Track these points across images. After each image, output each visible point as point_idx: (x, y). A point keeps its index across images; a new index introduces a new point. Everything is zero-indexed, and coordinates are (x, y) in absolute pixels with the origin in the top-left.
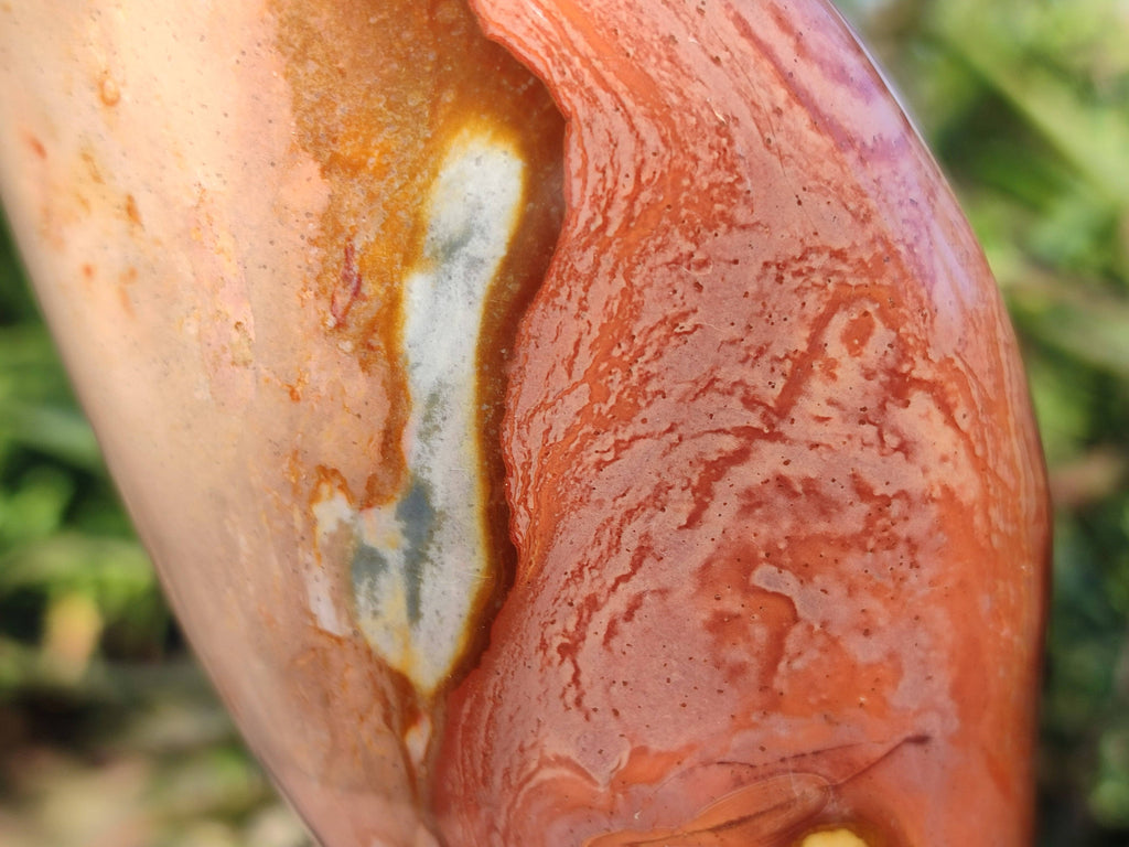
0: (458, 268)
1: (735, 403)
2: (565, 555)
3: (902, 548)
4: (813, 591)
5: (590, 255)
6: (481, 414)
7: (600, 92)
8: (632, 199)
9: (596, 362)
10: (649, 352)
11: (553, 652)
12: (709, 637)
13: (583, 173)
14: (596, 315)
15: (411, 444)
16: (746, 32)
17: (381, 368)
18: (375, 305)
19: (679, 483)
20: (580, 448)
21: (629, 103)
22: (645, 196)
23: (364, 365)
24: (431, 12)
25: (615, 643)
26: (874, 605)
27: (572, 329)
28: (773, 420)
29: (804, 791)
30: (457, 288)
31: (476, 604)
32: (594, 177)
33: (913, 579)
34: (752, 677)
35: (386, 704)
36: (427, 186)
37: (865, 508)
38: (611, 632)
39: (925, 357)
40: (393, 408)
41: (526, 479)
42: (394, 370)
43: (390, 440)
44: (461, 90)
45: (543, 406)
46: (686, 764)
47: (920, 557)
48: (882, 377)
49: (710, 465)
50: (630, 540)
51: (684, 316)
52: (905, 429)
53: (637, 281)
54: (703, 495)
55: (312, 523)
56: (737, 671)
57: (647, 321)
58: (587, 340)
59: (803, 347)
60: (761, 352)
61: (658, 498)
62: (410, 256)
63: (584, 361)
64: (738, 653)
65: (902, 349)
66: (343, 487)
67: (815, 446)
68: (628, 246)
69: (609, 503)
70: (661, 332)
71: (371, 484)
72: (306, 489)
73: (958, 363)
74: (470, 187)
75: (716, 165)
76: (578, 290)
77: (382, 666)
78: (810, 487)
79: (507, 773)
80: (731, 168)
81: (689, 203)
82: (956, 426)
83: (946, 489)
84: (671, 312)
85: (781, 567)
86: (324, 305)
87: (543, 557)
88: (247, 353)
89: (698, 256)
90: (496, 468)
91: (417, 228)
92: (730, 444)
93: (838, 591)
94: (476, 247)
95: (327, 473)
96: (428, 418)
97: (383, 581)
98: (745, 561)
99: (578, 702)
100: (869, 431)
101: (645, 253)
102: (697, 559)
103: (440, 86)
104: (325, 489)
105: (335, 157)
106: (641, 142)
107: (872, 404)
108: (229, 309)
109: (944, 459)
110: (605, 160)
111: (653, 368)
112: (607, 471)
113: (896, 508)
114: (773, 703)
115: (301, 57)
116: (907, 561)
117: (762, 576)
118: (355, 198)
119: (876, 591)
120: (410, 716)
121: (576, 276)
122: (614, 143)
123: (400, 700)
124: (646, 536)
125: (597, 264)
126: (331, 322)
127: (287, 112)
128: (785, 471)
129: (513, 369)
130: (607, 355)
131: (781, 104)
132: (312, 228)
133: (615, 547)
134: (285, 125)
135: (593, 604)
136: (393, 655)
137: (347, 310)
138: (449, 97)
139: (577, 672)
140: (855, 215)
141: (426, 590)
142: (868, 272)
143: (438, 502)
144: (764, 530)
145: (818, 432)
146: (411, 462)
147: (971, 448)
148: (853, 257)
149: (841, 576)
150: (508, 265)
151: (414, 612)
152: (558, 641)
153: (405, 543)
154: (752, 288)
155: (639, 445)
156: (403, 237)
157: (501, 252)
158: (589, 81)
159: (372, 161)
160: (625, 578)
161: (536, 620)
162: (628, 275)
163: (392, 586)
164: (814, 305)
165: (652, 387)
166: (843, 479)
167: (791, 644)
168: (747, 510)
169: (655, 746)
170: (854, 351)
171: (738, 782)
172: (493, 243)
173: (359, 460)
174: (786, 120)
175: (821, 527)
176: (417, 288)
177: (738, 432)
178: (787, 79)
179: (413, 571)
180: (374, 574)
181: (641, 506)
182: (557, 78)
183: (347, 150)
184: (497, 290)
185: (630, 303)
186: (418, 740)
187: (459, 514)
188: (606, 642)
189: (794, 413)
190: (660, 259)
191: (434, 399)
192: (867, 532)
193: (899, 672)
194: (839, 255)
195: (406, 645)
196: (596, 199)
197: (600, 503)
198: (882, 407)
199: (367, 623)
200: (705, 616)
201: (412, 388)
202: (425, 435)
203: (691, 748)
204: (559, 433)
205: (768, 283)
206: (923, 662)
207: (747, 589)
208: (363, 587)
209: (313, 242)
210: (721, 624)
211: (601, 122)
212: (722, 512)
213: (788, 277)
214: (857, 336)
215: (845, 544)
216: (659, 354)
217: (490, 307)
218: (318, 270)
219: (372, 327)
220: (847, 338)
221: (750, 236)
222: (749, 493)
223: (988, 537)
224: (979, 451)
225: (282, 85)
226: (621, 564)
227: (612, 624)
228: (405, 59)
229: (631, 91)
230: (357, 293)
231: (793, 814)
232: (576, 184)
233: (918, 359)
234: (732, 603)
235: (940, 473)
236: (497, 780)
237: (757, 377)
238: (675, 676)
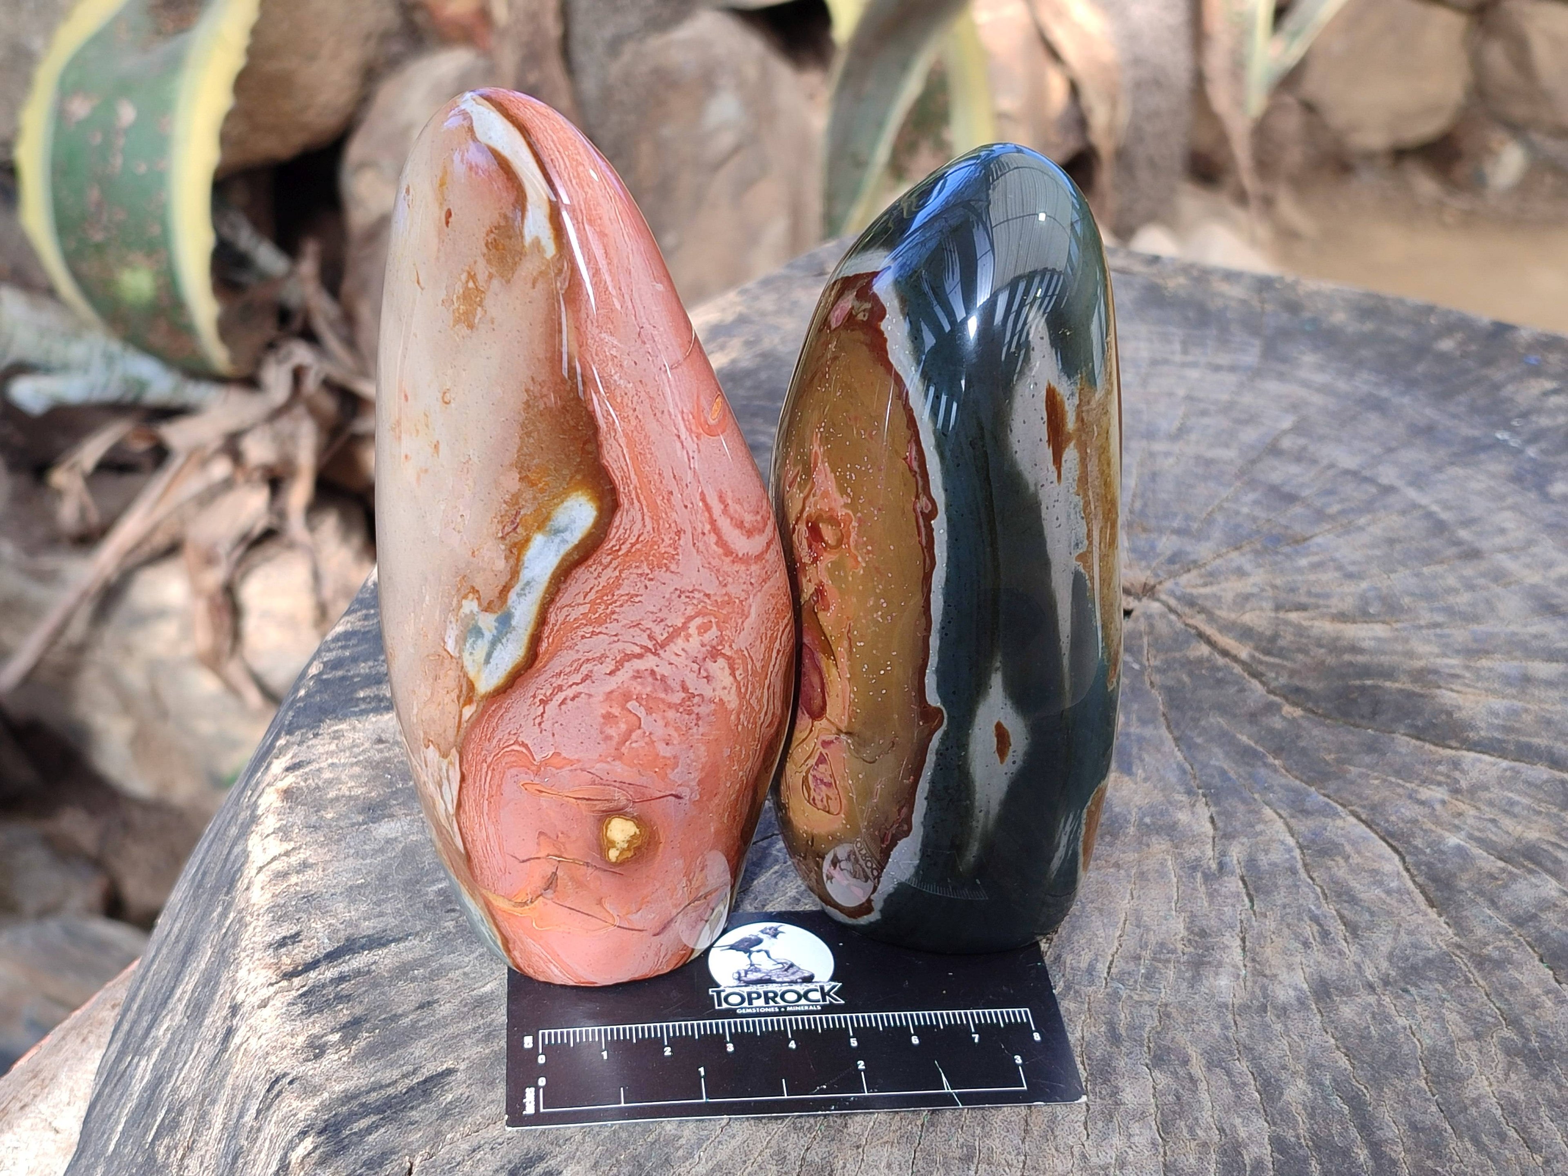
0: (557, 540)
1: (645, 635)
2: (556, 665)
3: (694, 716)
4: (650, 719)
5: (609, 558)
6: (544, 598)
7: (635, 501)
8: (633, 545)
9: (596, 598)
10: (618, 603)
11: (537, 700)
12: (602, 720)
13: (618, 528)
14: (603, 581)
15: (512, 596)
16: (703, 500)
17: (512, 561)
18: (520, 538)
19: (612, 657)
20: (578, 627)
21: (645, 510)
22: (638, 546)
23: (507, 558)
24: (584, 444)
25: (563, 707)
26: (675, 734)
27: (592, 582)
28: (658, 648)
29: (620, 798)
30: (554, 547)
31: (513, 668)
32: (621, 531)
33: (695, 730)
34: (614, 743)
35: (461, 691)
36: (558, 504)
37: (684, 695)
38: (563, 702)
39: (731, 646)
40: (511, 579)
41: (552, 630)
42: (517, 565)
43: (505, 590)
44: (584, 476)
45: (570, 605)
46: (574, 767)
47: (700, 723)
48: (708, 648)
49: (626, 655)
50: (584, 670)
51: (637, 596)
52: (711, 671)
53: (623, 576)
54: (619, 665)
55: (460, 606)
56: (608, 738)
57: (621, 592)
58: (596, 589)
59: (680, 625)
60: (662, 621)
61: (601, 659)
62: (540, 528)
63: (592, 596)
64: (612, 731)
65: (721, 640)
66: (478, 599)
67: (671, 664)
68: (625, 561)
69: (581, 653)
70: (626, 598)
71: (490, 603)
72: (463, 592)
73: (746, 653)
74: (574, 513)
75: (670, 545)
76: (600, 569)
77: (465, 675)
78: (663, 679)
79: (500, 740)
80: (676, 549)
81: (654, 555)
82: (735, 677)
83: (721, 700)
84: (632, 592)
85: (641, 705)
86: (500, 527)
87: (547, 662)
88: (462, 529)
89: (650, 576)
90: (542, 620)
91: (548, 518)
92: (637, 650)
93: (661, 723)
94: (567, 535)
95: (474, 590)
96: (523, 589)
97: (479, 642)
98: (627, 697)
99: (540, 724)
100: (696, 667)
101: (630, 566)
102: (608, 689)
103: (577, 472)
104: (471, 596)
105: (527, 476)
106: (644, 526)
107: (700, 656)
108: (461, 508)
109: (724, 688)
110: (628, 527)
111: (617, 610)
112: (585, 640)
113: (696, 700)
114: (619, 757)
115: (529, 434)
116: (694, 722)
117: (632, 705)
118: (528, 495)
119: (677, 729)
120: (469, 701)
121: (601, 563)
122: (633, 522)
123: (468, 692)
124: (591, 671)
125: (611, 562)
126: (500, 535)
127: (515, 451)
128: (655, 669)
129: (563, 586)
130: (601, 598)
131: (706, 531)
132: (507, 497)
133: (577, 670)
134: (512, 455)
135: (560, 688)
136: (472, 675)
137: (508, 534)
138: (579, 477)
139: (544, 712)
140: (720, 582)
141: (495, 654)
142: (718, 606)
143: (514, 623)
144: (639, 688)
145: (674, 659)
146: (510, 602)
147: (739, 688)
148: (713, 598)
149: (664, 718)
150: (577, 547)
151: (487, 660)
152: (541, 697)
153: (495, 632)
154: (667, 596)
155: (601, 636)
156: (541, 519)
157: (576, 542)
158: (634, 496)
159: (540, 485)
160: (577, 684)
161: (535, 685)
162: (620, 572)
163: (482, 646)
164: (690, 611)
165: (614, 616)
166: (678, 680)
167: (634, 736)
168: (635, 678)
169: (564, 755)
170: (700, 634)
171: (593, 783)
172: (575, 536)
173: (490, 592)
174: (706, 538)
175: (663, 696)
176: (538, 540)
177: (642, 647)
178: (713, 522)
179: (494, 644)
180: (477, 638)
181: (594, 659)
182: (622, 490)
183: (533, 476)
184: (569, 554)
185: (617, 583)
186: (468, 711)
187: (521, 631)
188: (560, 705)
189: (667, 648)
190: (635, 571)
191: (528, 583)
192: (680, 704)
193: (676, 765)
194: (708, 596)
195: (479, 671)
196: (619, 539)
197: (578, 651)
198: (704, 659)
199: (466, 655)
200: (604, 712)
201: (521, 575)
202: (519, 595)
203: (579, 761)
204: (571, 618)
205: (675, 596)
206: (689, 765)
207: (624, 708)
208: (471, 641)
209: (505, 502)
210: (609, 717)
211: (632, 512)
212: (625, 674)
213: (683, 597)
214: (703, 629)
215: (670, 706)
216: (621, 606)
217: (563, 560)
218: (503, 513)
219: (515, 545)
220: (699, 628)
221: (674, 577)
222: (638, 671)
223: (737, 726)
224: (743, 690)
225: (517, 440)
226: (577, 678)
227: (565, 699)
228: (567, 456)
229: (648, 506)
230: (515, 529)
231: (612, 805)
232: (614, 530)
233: (727, 646)
234: (616, 711)
235: (719, 693)
236: (495, 742)
237: (657, 630)
238: (583, 730)
